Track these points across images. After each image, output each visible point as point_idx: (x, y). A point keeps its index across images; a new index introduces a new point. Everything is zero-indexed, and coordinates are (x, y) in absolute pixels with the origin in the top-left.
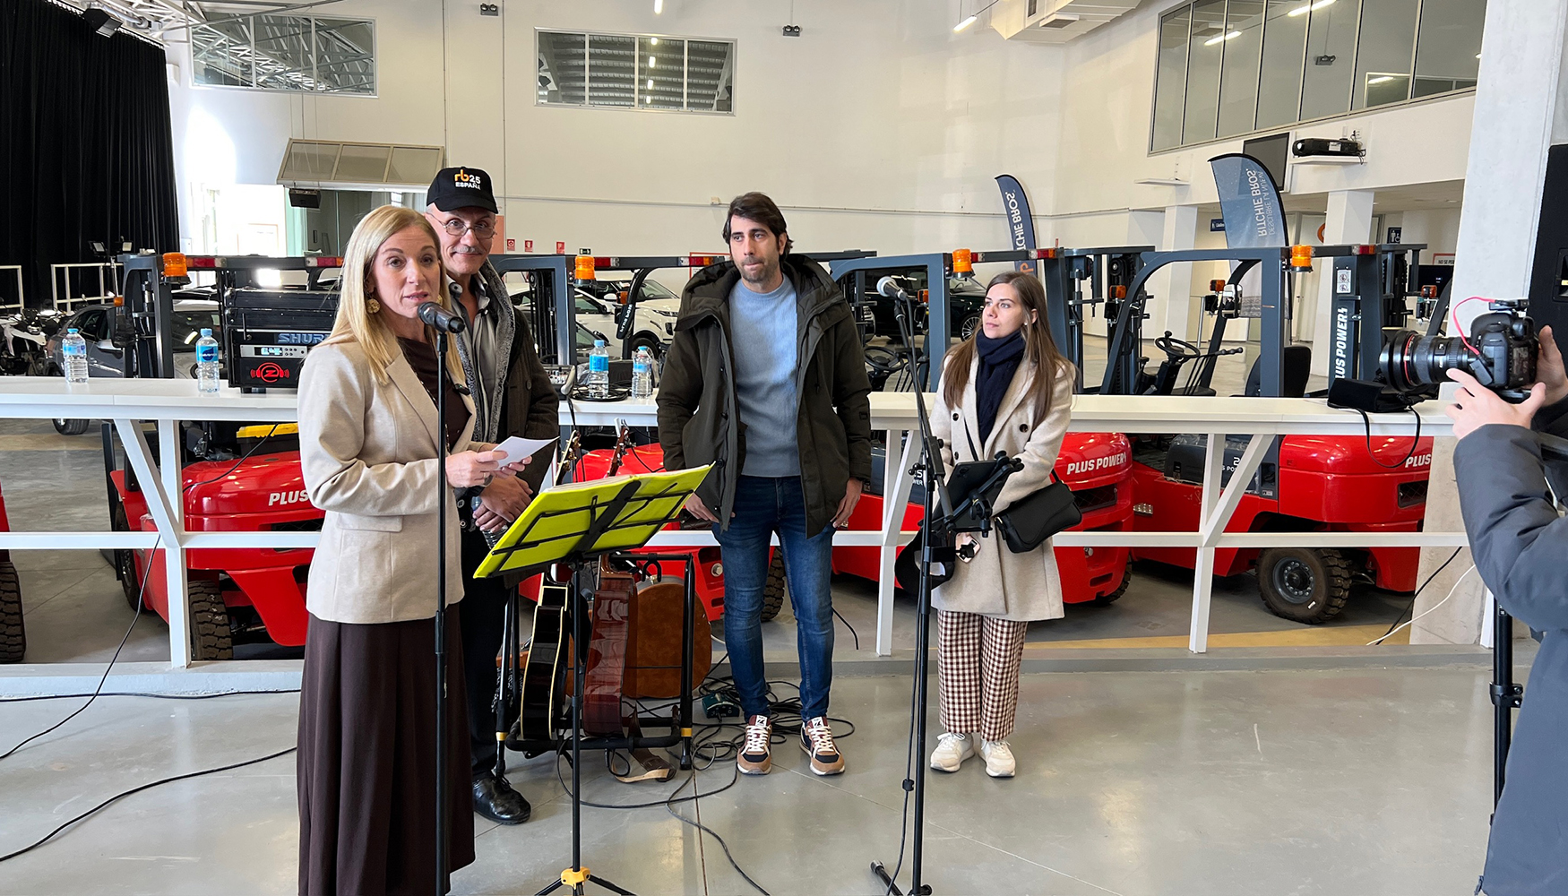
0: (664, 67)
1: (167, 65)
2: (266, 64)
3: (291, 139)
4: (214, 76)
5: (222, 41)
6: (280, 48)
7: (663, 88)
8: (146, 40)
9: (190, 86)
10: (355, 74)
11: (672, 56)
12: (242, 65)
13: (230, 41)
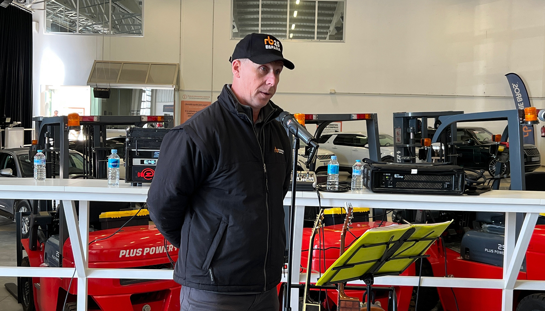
0: (303, 17)
1: (33, 22)
2: (82, 20)
3: (95, 61)
4: (56, 27)
5: (61, 9)
6: (90, 11)
7: (301, 29)
8: (23, 9)
9: (44, 33)
10: (128, 25)
11: (307, 11)
12: (70, 22)
13: (66, 9)
